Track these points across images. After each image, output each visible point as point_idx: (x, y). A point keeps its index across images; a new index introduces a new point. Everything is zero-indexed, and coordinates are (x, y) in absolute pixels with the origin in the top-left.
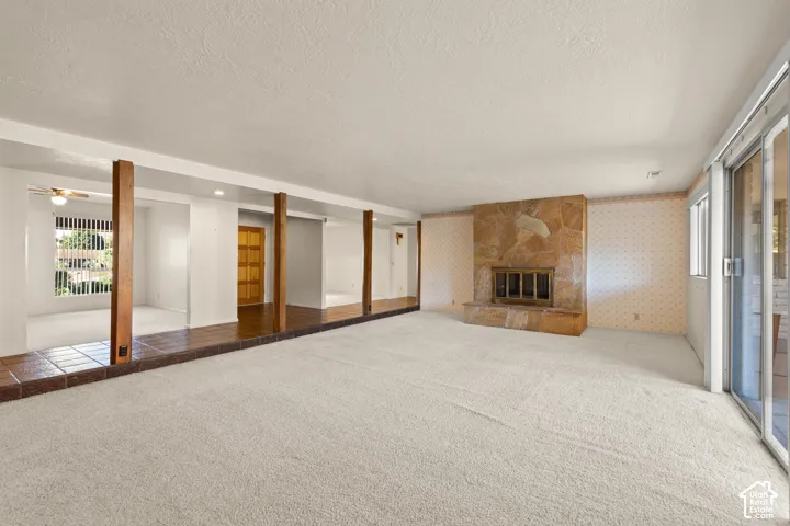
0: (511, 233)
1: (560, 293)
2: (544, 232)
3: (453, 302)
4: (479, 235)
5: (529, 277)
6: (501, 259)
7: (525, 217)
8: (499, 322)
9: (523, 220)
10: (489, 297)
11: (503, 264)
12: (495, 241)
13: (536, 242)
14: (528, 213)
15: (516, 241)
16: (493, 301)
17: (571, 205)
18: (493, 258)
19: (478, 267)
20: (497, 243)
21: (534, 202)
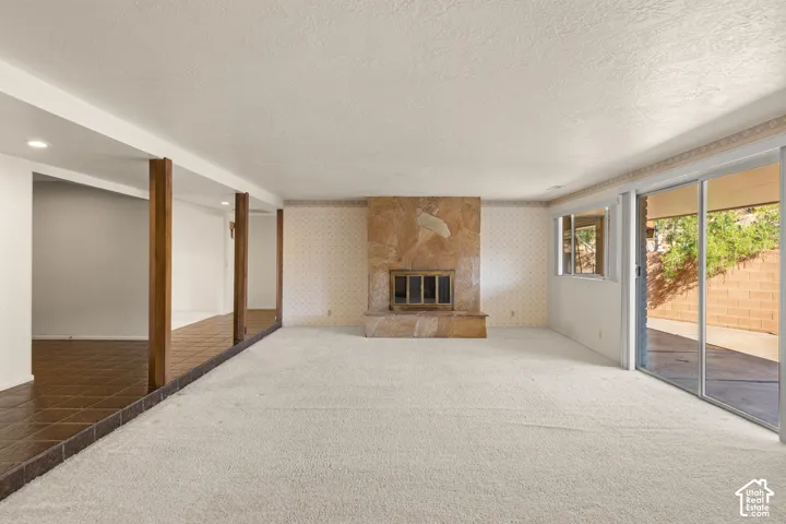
0: (411, 230)
1: (460, 295)
2: (446, 233)
3: (329, 313)
4: (374, 232)
5: (430, 281)
6: (400, 260)
7: (425, 215)
8: (408, 332)
9: (423, 218)
10: (387, 304)
11: (400, 266)
12: (394, 240)
13: (437, 243)
14: (429, 210)
15: (416, 240)
16: (391, 308)
17: (470, 206)
18: (391, 260)
19: (374, 269)
20: (395, 243)
21: (434, 200)
